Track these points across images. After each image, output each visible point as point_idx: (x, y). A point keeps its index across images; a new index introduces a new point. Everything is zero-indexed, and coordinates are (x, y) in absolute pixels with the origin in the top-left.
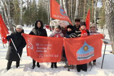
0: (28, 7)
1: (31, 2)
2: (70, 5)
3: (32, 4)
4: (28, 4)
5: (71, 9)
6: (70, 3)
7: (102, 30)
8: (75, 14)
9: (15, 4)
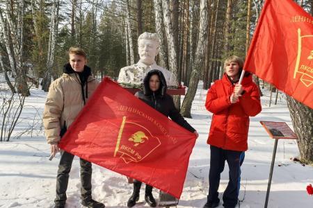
0: (73, 30)
1: (81, 16)
2: (187, 26)
3: (84, 23)
4: (73, 21)
5: (191, 37)
6: (188, 22)
7: (274, 94)
8: (198, 49)
9: (37, 21)
